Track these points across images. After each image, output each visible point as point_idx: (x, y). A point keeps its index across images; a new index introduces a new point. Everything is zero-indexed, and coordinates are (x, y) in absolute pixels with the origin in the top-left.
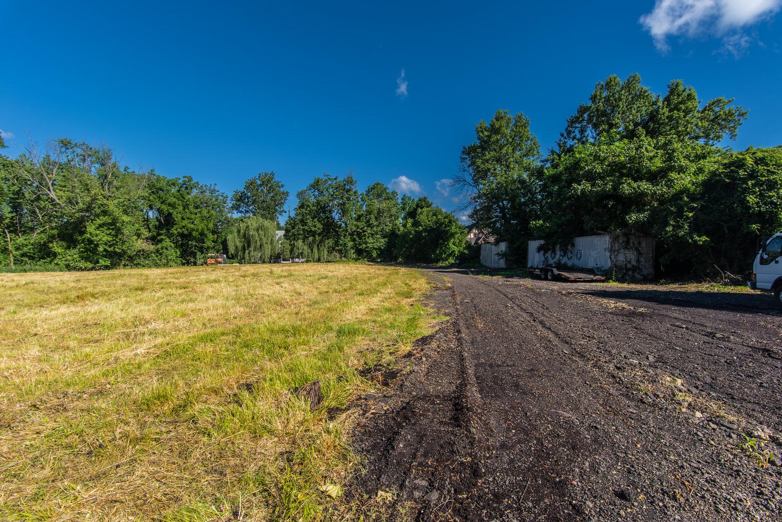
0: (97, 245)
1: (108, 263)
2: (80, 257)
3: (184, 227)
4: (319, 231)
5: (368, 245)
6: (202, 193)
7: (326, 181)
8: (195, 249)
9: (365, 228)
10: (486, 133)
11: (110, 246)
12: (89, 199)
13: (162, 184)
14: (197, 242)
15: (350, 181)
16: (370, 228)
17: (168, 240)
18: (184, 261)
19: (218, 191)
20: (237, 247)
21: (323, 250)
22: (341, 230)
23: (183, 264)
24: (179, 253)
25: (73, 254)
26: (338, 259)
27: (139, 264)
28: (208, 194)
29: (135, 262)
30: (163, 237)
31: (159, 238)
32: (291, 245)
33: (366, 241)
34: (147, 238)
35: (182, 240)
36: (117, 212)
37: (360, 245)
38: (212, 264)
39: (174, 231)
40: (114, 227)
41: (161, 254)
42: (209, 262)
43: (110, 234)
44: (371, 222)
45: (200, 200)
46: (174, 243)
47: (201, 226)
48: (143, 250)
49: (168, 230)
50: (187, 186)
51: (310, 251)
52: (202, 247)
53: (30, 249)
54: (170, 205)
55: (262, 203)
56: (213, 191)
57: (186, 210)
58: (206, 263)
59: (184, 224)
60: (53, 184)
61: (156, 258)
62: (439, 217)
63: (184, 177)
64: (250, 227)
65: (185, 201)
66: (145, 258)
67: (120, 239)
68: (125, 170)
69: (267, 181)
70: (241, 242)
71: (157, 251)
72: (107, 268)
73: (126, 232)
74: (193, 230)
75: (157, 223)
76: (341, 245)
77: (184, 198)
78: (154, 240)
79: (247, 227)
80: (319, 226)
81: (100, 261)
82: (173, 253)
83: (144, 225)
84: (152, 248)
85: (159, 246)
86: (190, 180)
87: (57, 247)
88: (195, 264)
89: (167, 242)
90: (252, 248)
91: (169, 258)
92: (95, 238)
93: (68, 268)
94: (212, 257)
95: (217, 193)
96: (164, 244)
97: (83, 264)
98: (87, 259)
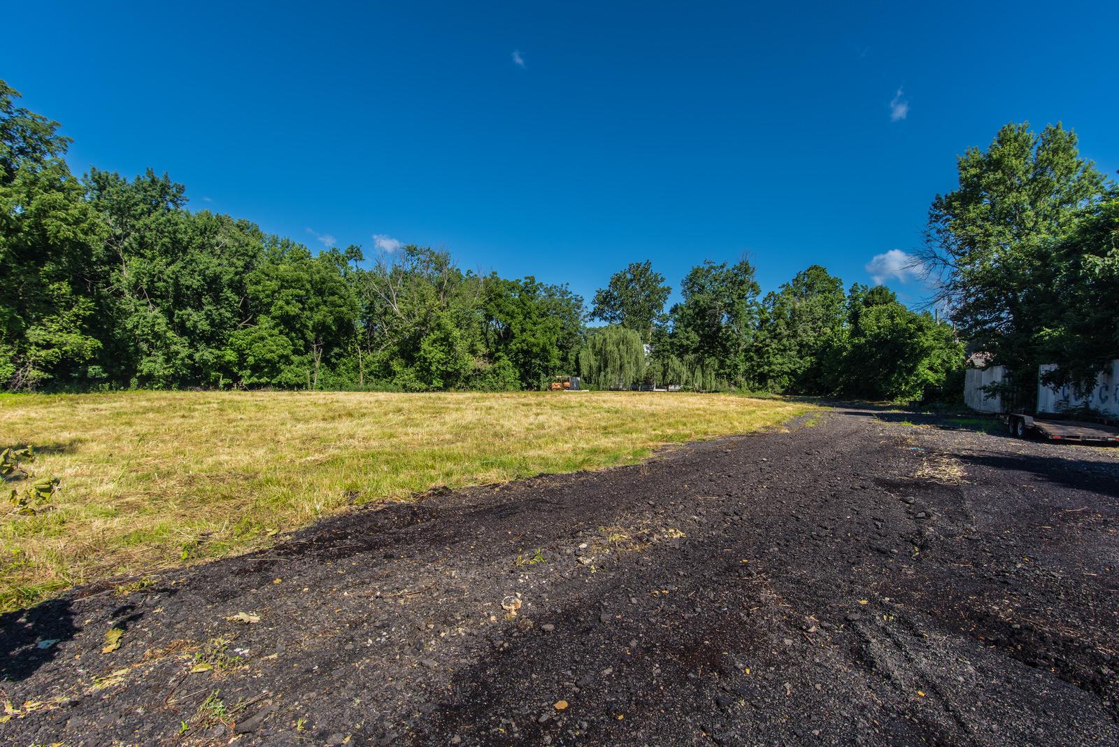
0: (430, 364)
1: (441, 385)
2: (416, 376)
3: (523, 341)
4: (694, 346)
5: (773, 367)
6: (550, 296)
7: (708, 271)
8: (539, 369)
9: (768, 340)
10: (973, 171)
11: (443, 365)
12: (424, 311)
13: (502, 289)
14: (541, 360)
15: (745, 269)
16: (776, 341)
17: (505, 358)
18: (524, 385)
19: (571, 293)
20: (591, 367)
21: (710, 374)
22: (729, 343)
23: (522, 389)
24: (518, 374)
25: (410, 373)
26: (727, 388)
27: (475, 387)
28: (557, 297)
29: (471, 384)
30: (500, 354)
31: (497, 355)
32: (663, 365)
33: (769, 361)
34: (484, 356)
35: (525, 357)
36: (450, 325)
37: (759, 366)
38: (557, 389)
39: (513, 346)
40: (446, 342)
41: (498, 375)
42: (554, 387)
43: (443, 351)
44: (778, 331)
45: (547, 306)
46: (513, 362)
47: (542, 340)
48: (479, 370)
49: (506, 345)
50: (529, 289)
51: (690, 375)
52: (547, 367)
53: (376, 367)
54: (508, 314)
55: (633, 305)
56: (564, 293)
57: (527, 320)
58: (551, 388)
59: (524, 338)
60: (397, 296)
61: (492, 380)
62: (897, 320)
63: (526, 278)
64: (608, 340)
65: (526, 308)
66: (481, 380)
67: (452, 357)
68: (467, 275)
69: (641, 274)
70: (596, 360)
71: (494, 371)
72: (439, 389)
73: (458, 348)
74: (534, 345)
75: (496, 337)
76: (729, 367)
77: (525, 305)
78: (491, 357)
79: (605, 340)
80: (695, 337)
81: (434, 382)
82: (511, 373)
83: (481, 339)
84: (489, 367)
85: (496, 365)
86: (533, 280)
87: (396, 366)
88: (539, 388)
89: (505, 361)
90: (609, 370)
91: (507, 380)
92: (428, 356)
93: (406, 389)
94: (559, 380)
95: (570, 296)
96: (502, 363)
97: (417, 385)
98: (422, 379)
